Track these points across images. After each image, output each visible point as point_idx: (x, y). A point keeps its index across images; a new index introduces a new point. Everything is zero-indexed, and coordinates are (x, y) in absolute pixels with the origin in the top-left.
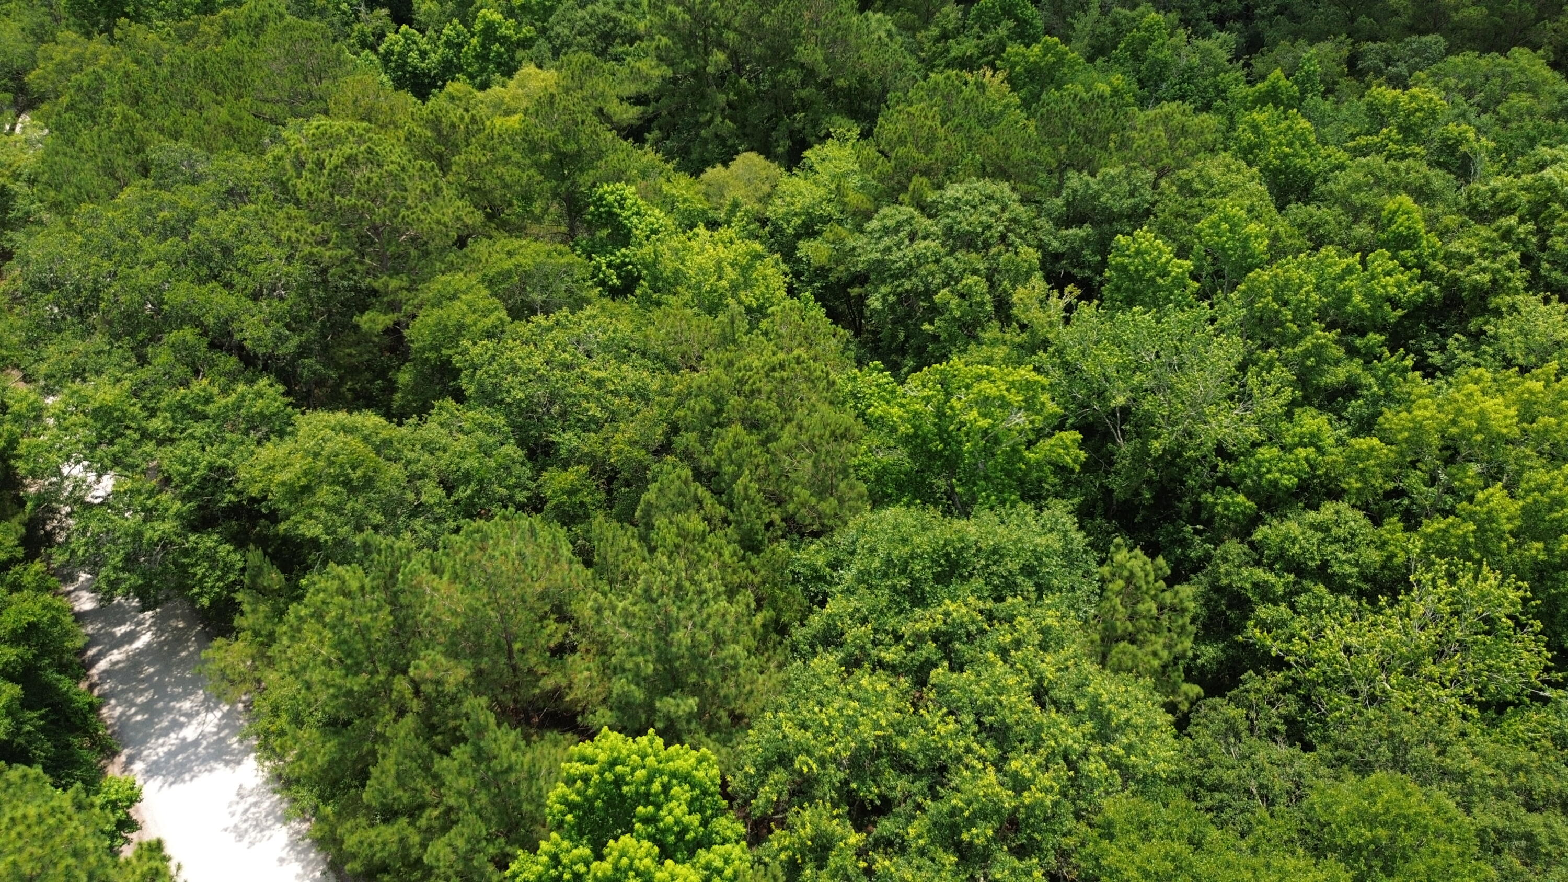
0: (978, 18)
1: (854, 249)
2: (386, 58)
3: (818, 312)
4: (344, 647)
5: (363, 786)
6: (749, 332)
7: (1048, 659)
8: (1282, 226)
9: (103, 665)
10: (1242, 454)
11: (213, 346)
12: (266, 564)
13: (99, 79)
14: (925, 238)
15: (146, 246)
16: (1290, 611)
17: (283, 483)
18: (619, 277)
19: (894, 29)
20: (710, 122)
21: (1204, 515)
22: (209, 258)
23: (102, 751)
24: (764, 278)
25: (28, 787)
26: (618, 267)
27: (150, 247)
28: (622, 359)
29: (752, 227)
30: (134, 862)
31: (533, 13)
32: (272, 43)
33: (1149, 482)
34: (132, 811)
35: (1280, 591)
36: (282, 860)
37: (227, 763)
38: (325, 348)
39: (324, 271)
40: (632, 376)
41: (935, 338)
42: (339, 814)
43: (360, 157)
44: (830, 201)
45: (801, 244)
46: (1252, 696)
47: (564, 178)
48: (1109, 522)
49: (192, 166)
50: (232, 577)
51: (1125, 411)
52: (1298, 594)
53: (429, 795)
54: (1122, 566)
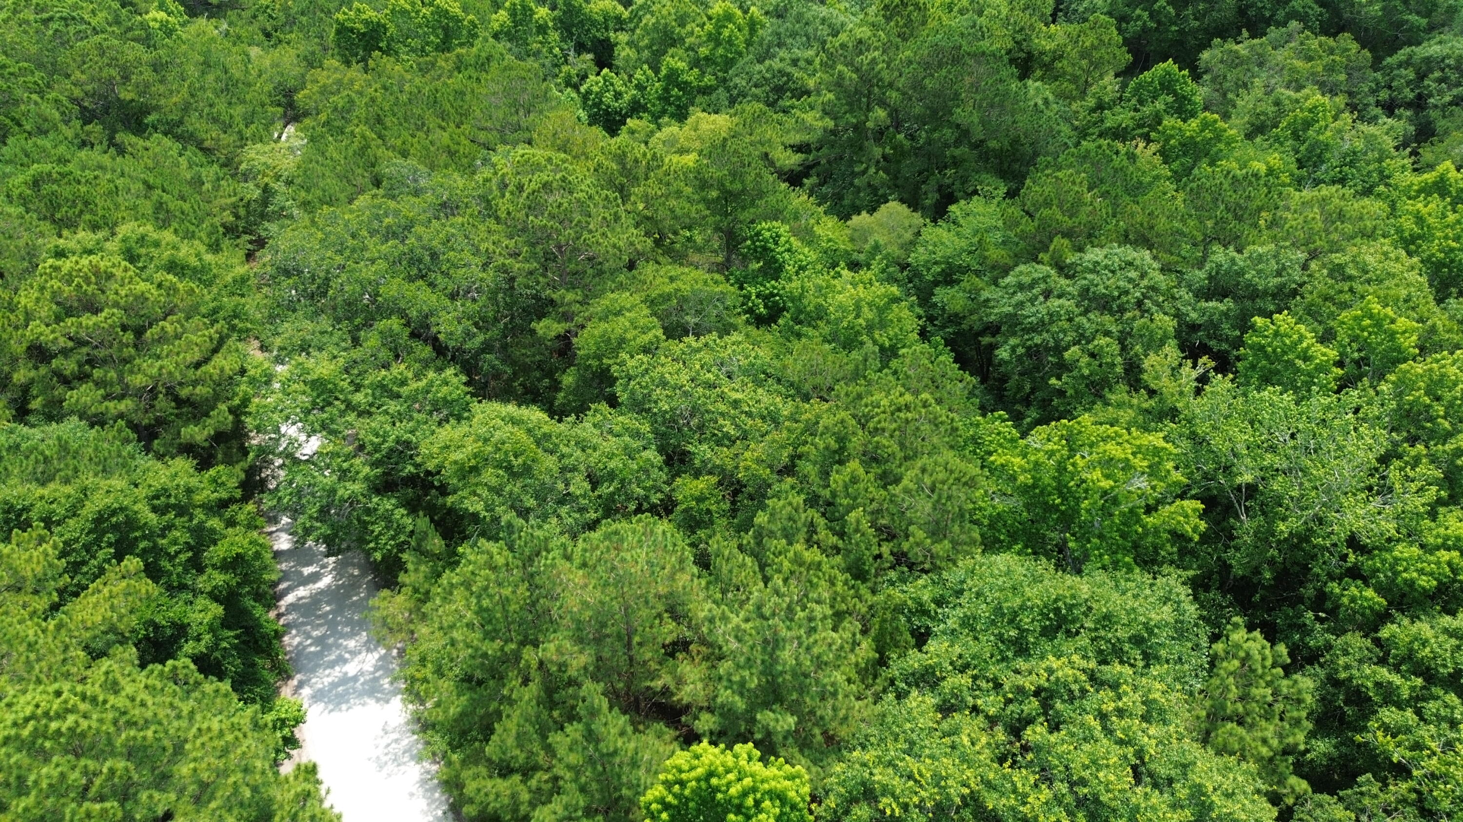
0: (1136, 90)
1: (988, 300)
2: (585, 97)
3: (947, 358)
4: (486, 615)
5: (487, 741)
6: (880, 371)
7: (1152, 731)
8: (1439, 319)
9: (290, 598)
10: (1377, 548)
11: (414, 335)
12: (431, 531)
13: (351, 101)
14: (1060, 297)
15: (371, 247)
16: (1416, 718)
17: (456, 462)
18: (766, 306)
19: (1051, 98)
20: (864, 172)
21: (1329, 605)
22: (420, 261)
23: (279, 673)
24: (899, 320)
25: (218, 700)
26: (766, 298)
27: (375, 247)
28: (759, 383)
29: (891, 269)
30: (291, 779)
31: (715, 63)
32: (493, 80)
33: (1272, 562)
34: (296, 730)
35: (1405, 694)
36: (412, 795)
37: (378, 700)
38: (505, 347)
39: (513, 279)
40: (766, 400)
41: (1061, 393)
42: (464, 762)
43: (555, 185)
44: (970, 253)
45: (937, 290)
46: (1366, 801)
47: (726, 214)
48: (1224, 597)
49: (416, 181)
50: (402, 538)
51: (1251, 490)
52: (1425, 700)
53: (541, 758)
54: (1238, 646)
